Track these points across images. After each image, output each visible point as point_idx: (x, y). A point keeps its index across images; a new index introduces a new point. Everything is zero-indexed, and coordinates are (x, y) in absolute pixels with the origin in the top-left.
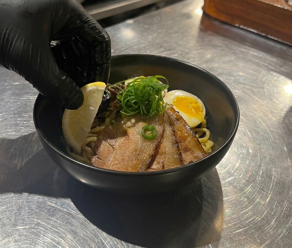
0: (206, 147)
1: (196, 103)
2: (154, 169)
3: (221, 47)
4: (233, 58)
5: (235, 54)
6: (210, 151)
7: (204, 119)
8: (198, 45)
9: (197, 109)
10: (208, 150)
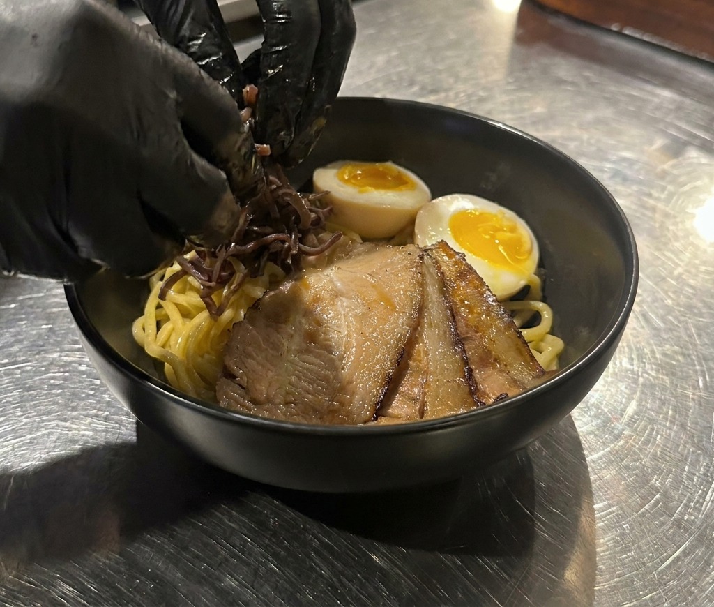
0: (543, 354)
1: (513, 229)
2: (397, 417)
3: (573, 83)
4: (607, 112)
5: (612, 101)
6: (554, 367)
7: (535, 274)
8: (510, 80)
9: (514, 248)
10: (550, 364)
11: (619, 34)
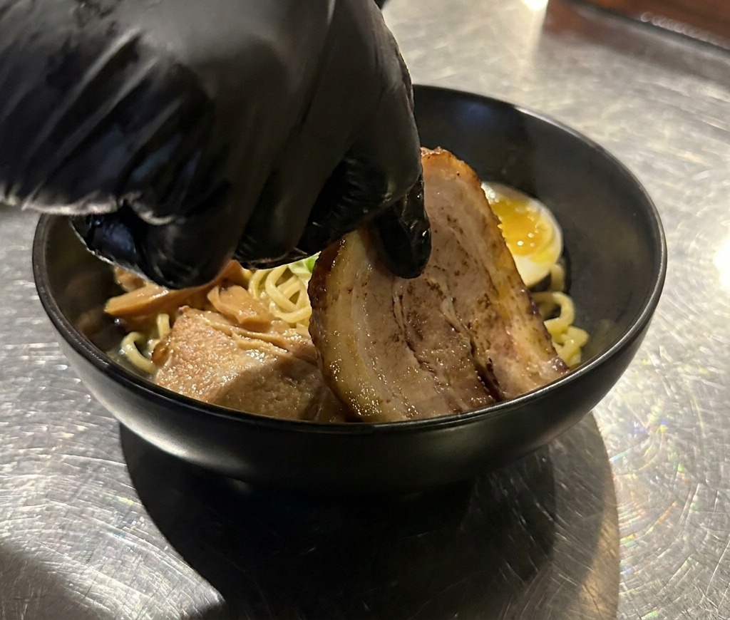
0: (565, 347)
6: (576, 359)
10: (571, 357)
11: (648, 25)
